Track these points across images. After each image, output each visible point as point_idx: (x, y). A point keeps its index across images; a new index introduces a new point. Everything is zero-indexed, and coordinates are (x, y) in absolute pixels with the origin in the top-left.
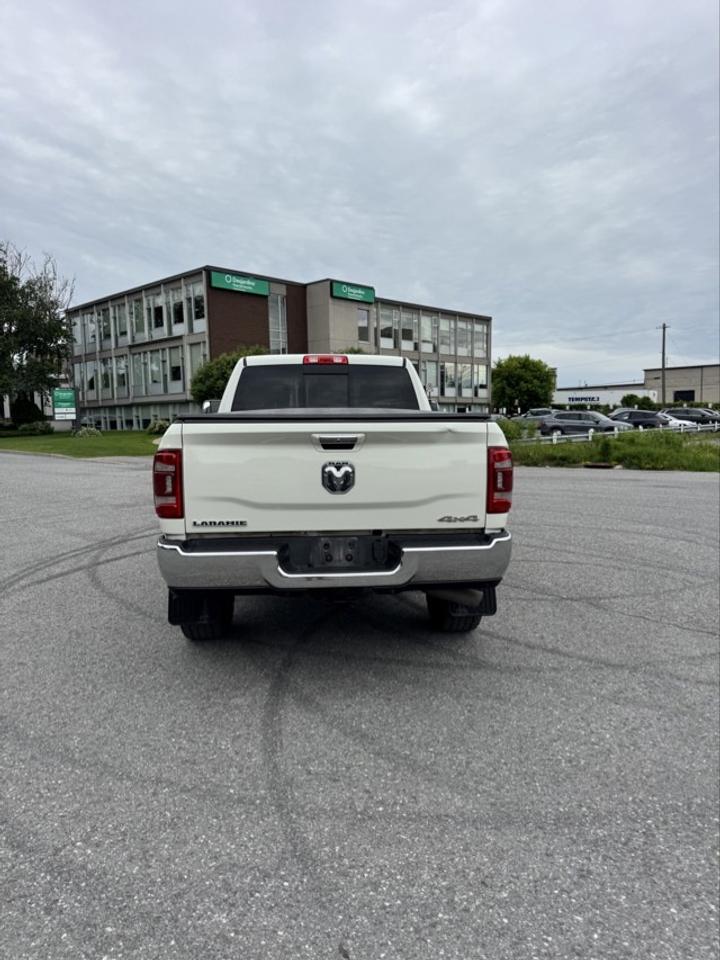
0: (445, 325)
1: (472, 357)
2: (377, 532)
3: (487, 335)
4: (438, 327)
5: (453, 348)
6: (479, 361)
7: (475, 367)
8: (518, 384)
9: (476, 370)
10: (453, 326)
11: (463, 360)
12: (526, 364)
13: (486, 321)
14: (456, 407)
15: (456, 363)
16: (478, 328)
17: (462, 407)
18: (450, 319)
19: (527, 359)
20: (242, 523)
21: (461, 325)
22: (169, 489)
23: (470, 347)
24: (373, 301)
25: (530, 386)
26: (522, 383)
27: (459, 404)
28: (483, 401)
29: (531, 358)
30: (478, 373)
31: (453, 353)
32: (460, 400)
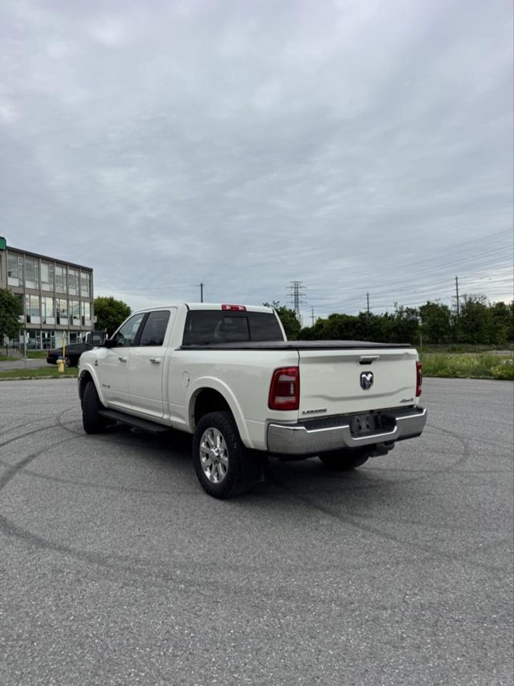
0: (59, 271)
1: (80, 296)
2: (372, 411)
3: (90, 281)
4: (54, 272)
5: (65, 288)
6: (85, 300)
7: (82, 303)
8: (107, 317)
9: (83, 306)
10: (65, 272)
11: (73, 298)
12: (111, 302)
13: (89, 271)
14: (69, 333)
15: (68, 300)
16: (83, 276)
17: (73, 333)
18: (62, 268)
19: (112, 299)
20: (325, 410)
21: (71, 272)
22: (292, 392)
23: (78, 289)
24: (4, 248)
25: (116, 319)
26: (110, 317)
27: (71, 331)
28: (87, 329)
29: (115, 299)
30: (84, 308)
31: (65, 292)
32: (71, 328)
